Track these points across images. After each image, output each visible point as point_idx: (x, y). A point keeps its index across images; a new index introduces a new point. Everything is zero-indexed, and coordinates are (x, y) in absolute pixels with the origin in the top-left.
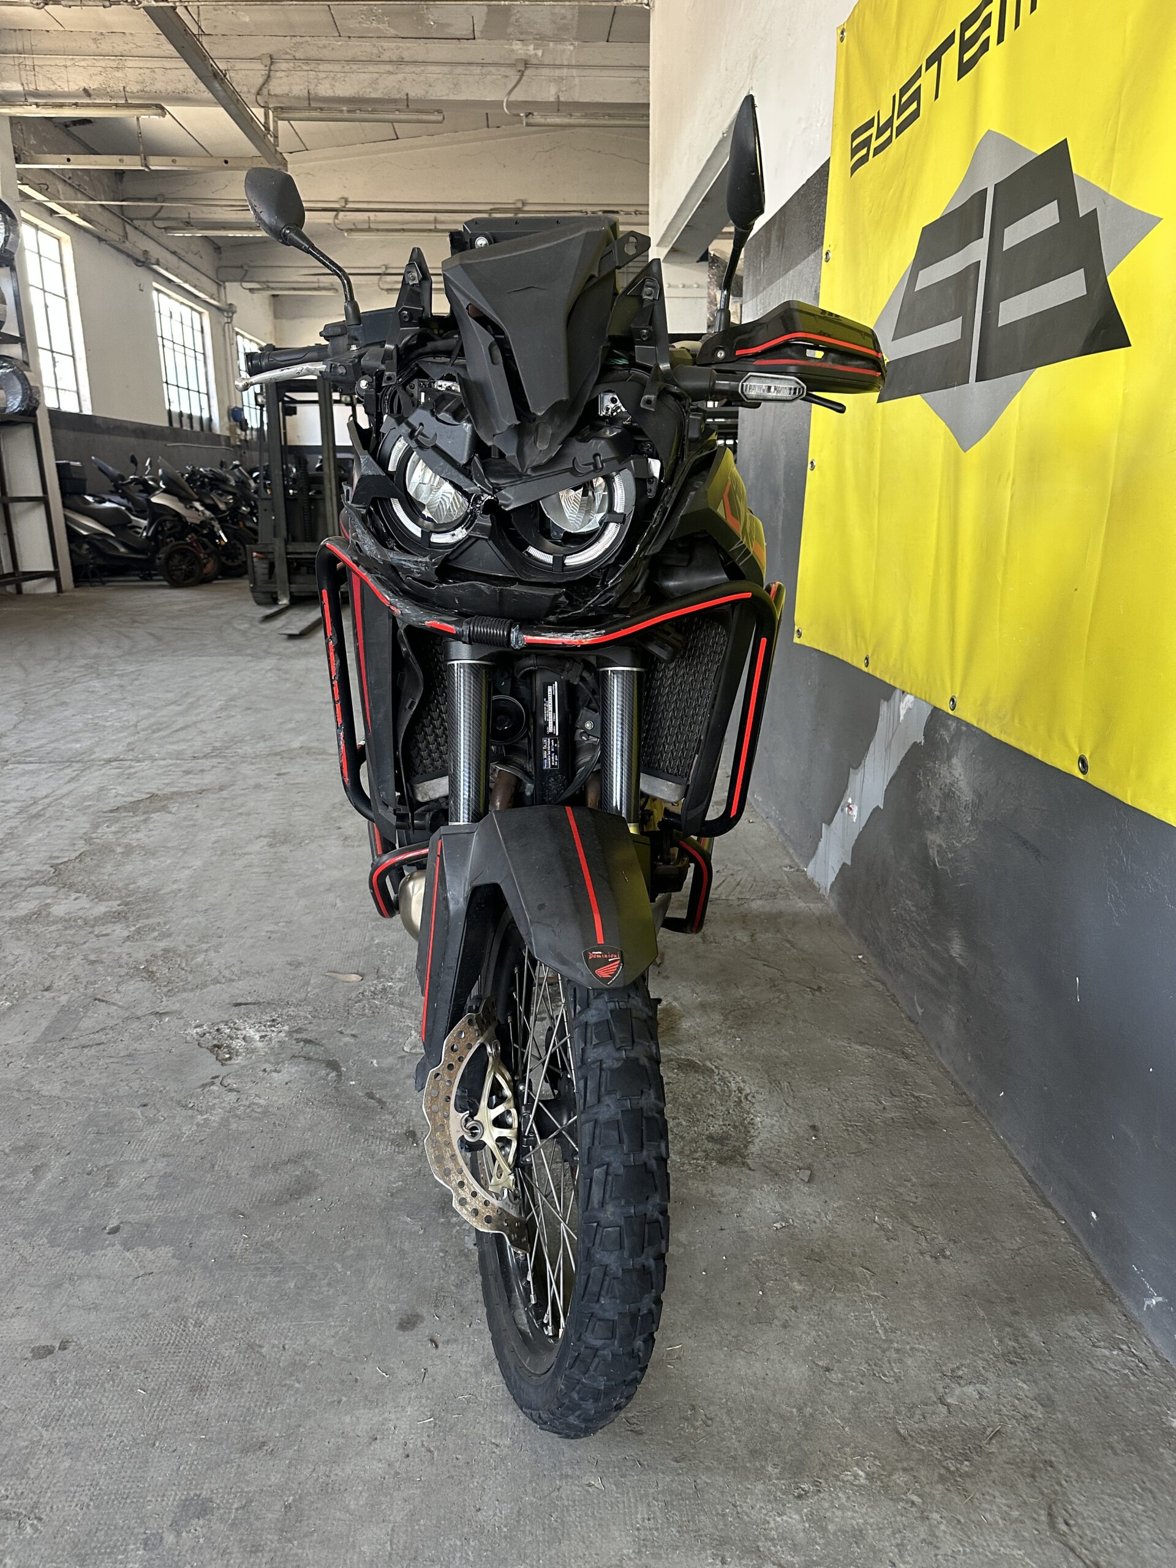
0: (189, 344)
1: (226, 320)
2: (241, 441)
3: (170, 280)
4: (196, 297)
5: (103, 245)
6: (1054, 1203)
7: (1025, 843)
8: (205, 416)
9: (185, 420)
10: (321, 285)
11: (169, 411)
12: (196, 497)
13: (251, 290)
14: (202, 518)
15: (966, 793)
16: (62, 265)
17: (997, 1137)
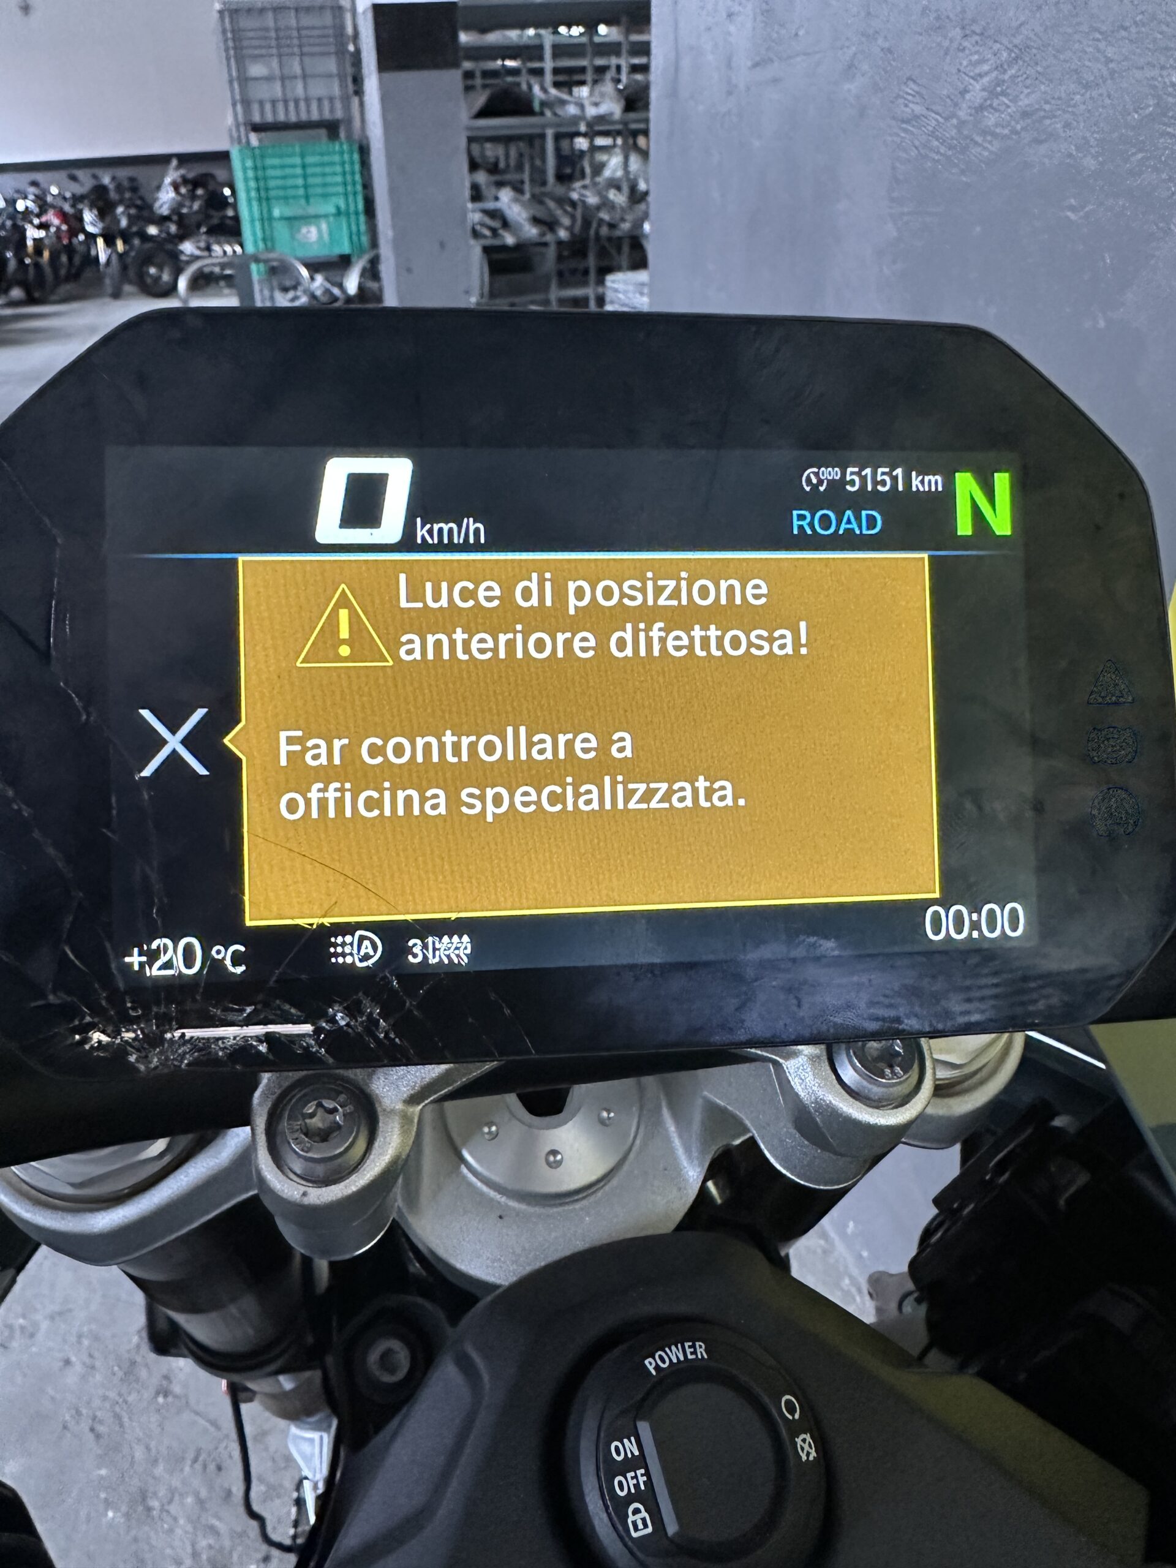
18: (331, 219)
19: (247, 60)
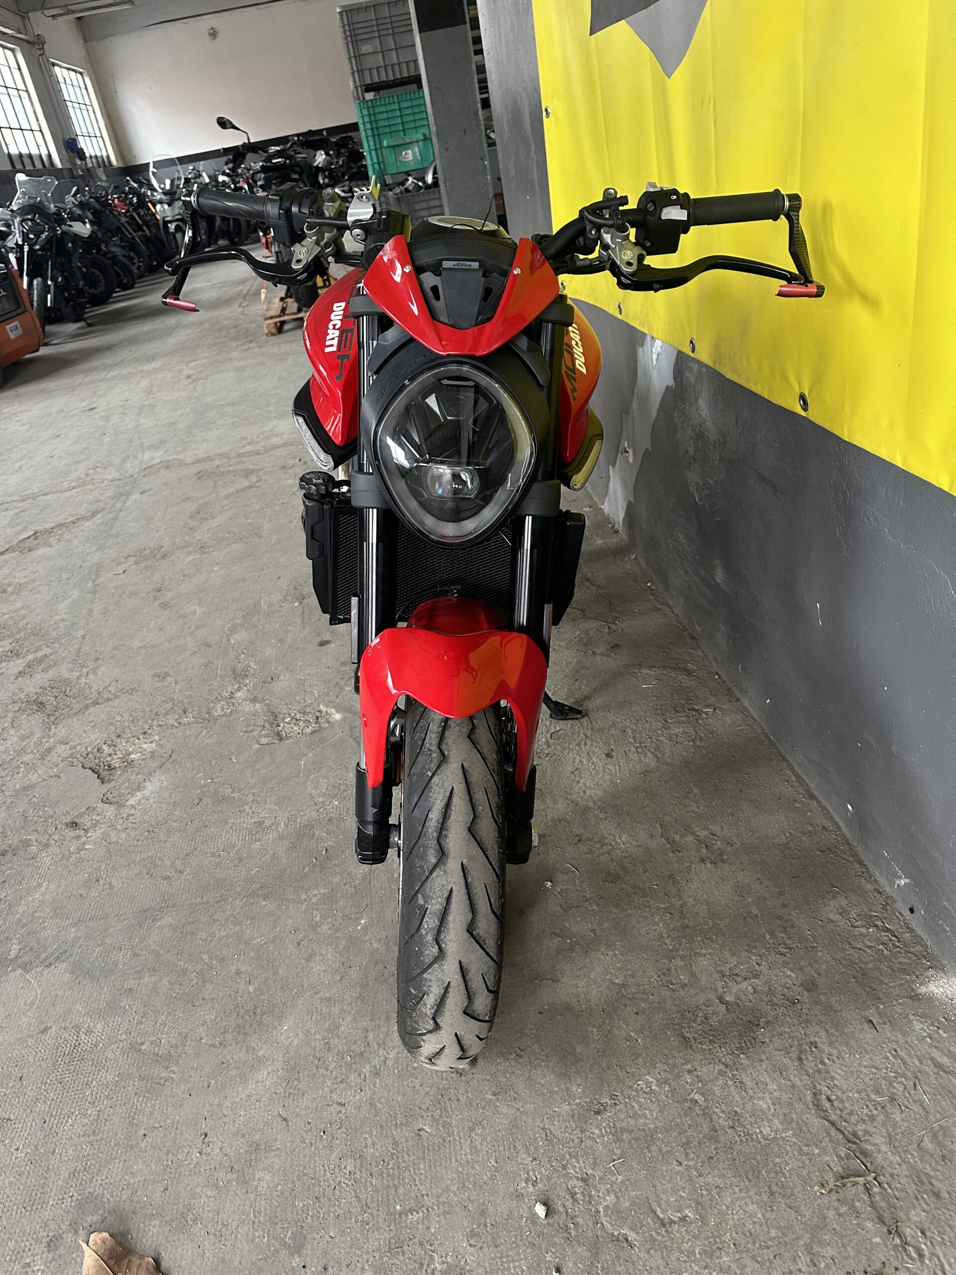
1: (39, 52)
2: (83, 170)
4: (4, 33)
6: (817, 794)
7: (764, 479)
8: (44, 153)
9: (27, 162)
11: (9, 155)
13: (53, 17)
15: (713, 434)
18: (421, 143)
19: (359, 43)
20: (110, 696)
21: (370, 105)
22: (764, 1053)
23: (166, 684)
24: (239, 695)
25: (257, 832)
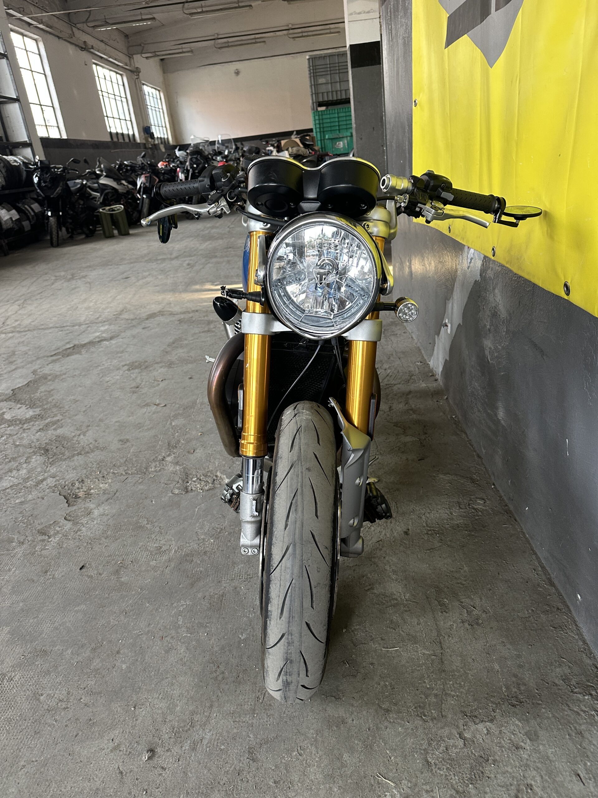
0: (117, 93)
1: (136, 77)
2: (152, 145)
3: (102, 58)
4: (118, 65)
5: (61, 41)
6: (556, 582)
7: (535, 345)
8: (131, 133)
9: (120, 137)
10: (184, 50)
11: (111, 133)
12: (123, 178)
13: (147, 58)
14: (127, 189)
15: (503, 313)
16: (40, 55)
17: (525, 536)
18: (347, 138)
19: (318, 77)
20: (90, 451)
21: (320, 113)
22: (489, 787)
23: (125, 446)
24: (169, 459)
25: (156, 554)
